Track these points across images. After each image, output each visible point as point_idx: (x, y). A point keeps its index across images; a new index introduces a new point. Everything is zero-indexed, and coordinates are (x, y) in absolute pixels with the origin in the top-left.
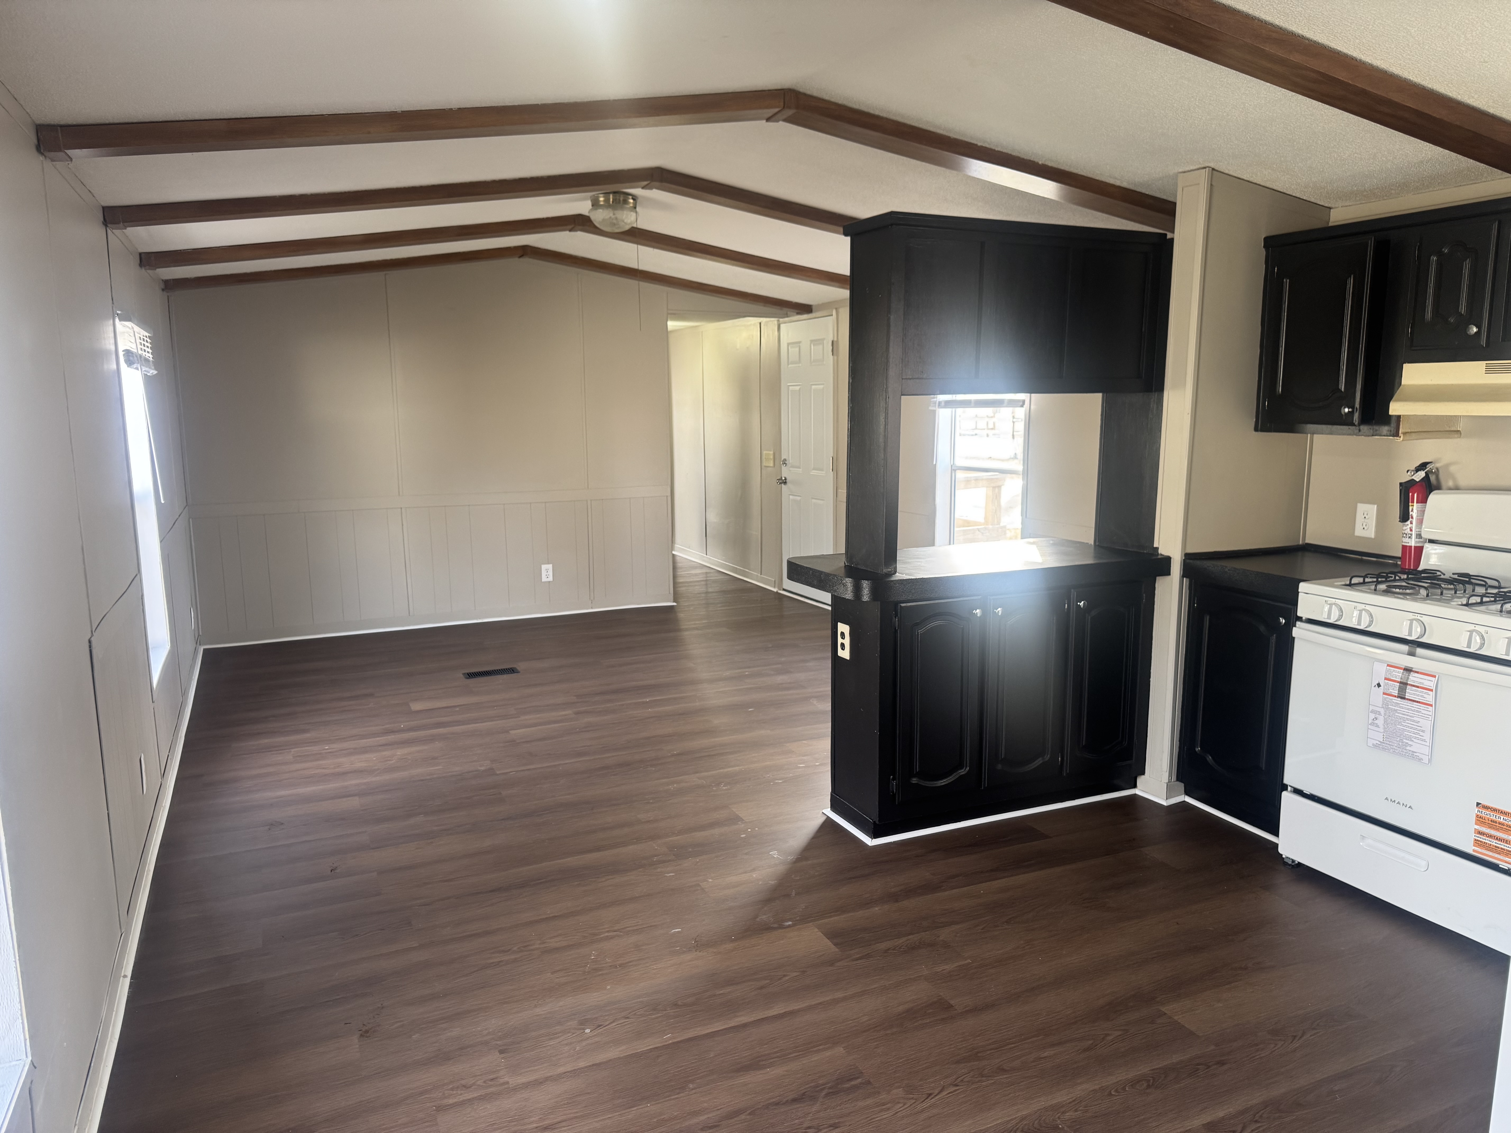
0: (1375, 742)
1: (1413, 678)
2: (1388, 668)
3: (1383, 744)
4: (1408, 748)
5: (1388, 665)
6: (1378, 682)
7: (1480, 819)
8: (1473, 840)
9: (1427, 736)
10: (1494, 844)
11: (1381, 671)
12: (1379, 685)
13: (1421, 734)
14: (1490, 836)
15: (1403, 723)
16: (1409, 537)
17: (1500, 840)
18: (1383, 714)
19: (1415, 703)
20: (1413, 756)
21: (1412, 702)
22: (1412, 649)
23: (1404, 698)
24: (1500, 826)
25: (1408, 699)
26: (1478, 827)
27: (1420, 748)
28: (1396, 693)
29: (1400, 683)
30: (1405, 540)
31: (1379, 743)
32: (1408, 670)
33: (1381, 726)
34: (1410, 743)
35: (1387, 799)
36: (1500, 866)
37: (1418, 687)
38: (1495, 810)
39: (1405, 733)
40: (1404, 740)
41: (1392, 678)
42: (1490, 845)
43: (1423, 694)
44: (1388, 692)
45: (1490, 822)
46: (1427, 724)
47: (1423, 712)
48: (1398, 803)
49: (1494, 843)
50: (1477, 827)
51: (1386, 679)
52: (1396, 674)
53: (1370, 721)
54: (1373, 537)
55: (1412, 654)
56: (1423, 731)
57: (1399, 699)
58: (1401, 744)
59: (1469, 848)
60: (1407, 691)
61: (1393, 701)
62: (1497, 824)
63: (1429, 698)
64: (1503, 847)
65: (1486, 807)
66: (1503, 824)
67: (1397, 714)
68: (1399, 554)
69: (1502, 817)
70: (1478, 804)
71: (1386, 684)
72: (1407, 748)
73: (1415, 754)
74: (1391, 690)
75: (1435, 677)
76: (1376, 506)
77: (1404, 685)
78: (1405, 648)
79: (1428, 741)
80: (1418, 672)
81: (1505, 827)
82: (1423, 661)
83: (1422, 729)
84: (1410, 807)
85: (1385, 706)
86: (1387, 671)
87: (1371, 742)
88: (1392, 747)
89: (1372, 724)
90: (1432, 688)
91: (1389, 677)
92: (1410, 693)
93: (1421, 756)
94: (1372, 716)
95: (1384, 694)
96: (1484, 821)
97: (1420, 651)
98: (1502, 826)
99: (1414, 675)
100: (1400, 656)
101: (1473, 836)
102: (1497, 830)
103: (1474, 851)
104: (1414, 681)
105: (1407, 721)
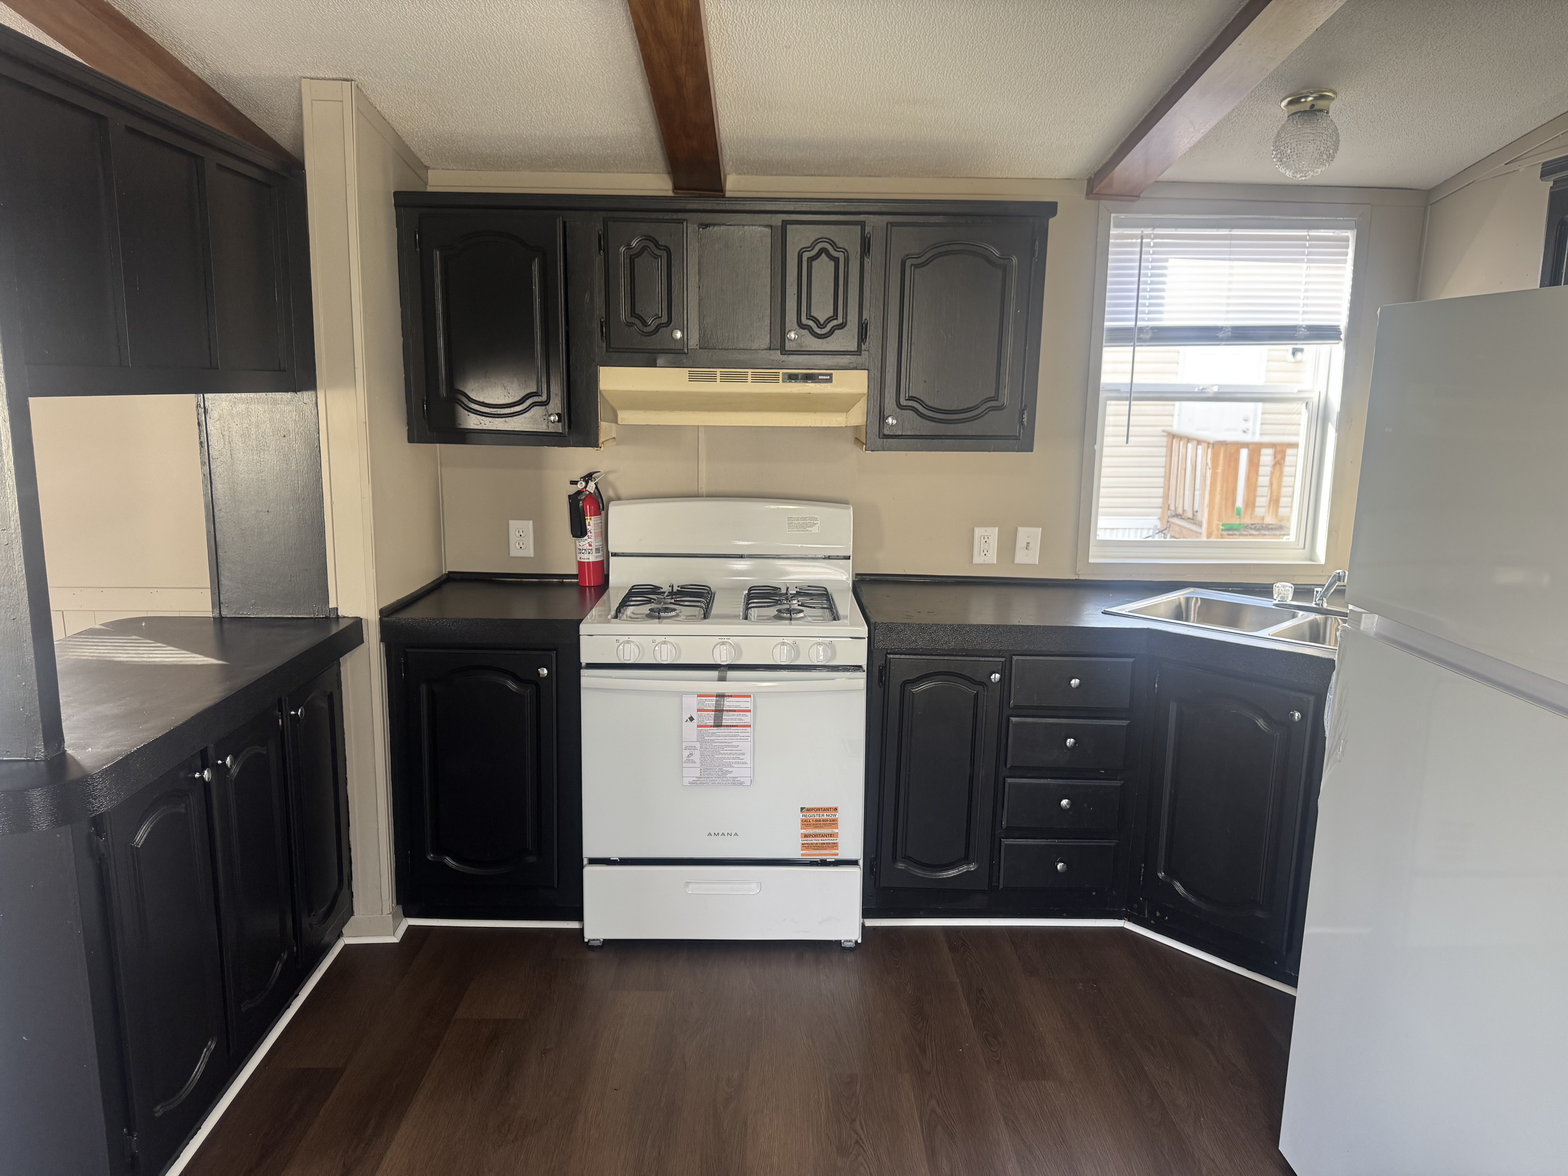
0: (691, 780)
1: (728, 703)
2: (699, 698)
3: (701, 779)
4: (729, 775)
5: (699, 696)
6: (690, 716)
7: (806, 823)
8: (800, 845)
9: (747, 758)
10: (820, 842)
11: (692, 703)
12: (691, 719)
13: (741, 757)
14: (816, 835)
15: (721, 752)
16: (589, 553)
17: (826, 835)
18: (698, 747)
19: (732, 728)
20: (737, 783)
21: (729, 728)
22: (722, 674)
23: (721, 726)
24: (824, 822)
25: (724, 726)
26: (804, 830)
27: (740, 772)
28: (711, 722)
29: (716, 711)
30: (579, 556)
31: (697, 779)
32: (721, 696)
33: (698, 761)
34: (730, 769)
35: (710, 834)
36: (828, 860)
37: (735, 711)
38: (818, 809)
39: (724, 761)
40: (724, 769)
41: (705, 708)
42: (817, 843)
43: (741, 717)
44: (702, 724)
45: (814, 823)
46: (746, 746)
47: (741, 734)
48: (723, 834)
49: (820, 840)
50: (802, 831)
51: (698, 710)
52: (709, 703)
53: (684, 759)
54: (532, 556)
55: (722, 679)
56: (743, 754)
57: (716, 728)
58: (720, 773)
59: (796, 853)
60: (724, 717)
61: (709, 731)
62: (822, 822)
63: (747, 719)
64: (828, 841)
65: (809, 810)
66: (827, 820)
67: (714, 744)
68: (575, 571)
69: (825, 814)
70: (802, 809)
71: (699, 716)
72: (727, 776)
73: (737, 779)
74: (706, 721)
75: (750, 696)
76: (531, 522)
77: (719, 712)
78: (715, 674)
79: (749, 762)
80: (731, 696)
81: (829, 822)
82: (735, 683)
83: (741, 752)
84: (736, 834)
85: (701, 739)
86: (699, 702)
87: (686, 781)
88: (711, 779)
89: (688, 761)
90: (749, 709)
91: (702, 707)
92: (727, 719)
93: (742, 780)
94: (686, 753)
95: (698, 726)
96: (809, 823)
97: (731, 674)
98: (826, 823)
99: (728, 700)
100: (709, 683)
101: (800, 841)
102: (822, 827)
103: (802, 855)
104: (730, 706)
105: (726, 749)
